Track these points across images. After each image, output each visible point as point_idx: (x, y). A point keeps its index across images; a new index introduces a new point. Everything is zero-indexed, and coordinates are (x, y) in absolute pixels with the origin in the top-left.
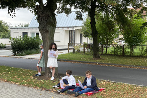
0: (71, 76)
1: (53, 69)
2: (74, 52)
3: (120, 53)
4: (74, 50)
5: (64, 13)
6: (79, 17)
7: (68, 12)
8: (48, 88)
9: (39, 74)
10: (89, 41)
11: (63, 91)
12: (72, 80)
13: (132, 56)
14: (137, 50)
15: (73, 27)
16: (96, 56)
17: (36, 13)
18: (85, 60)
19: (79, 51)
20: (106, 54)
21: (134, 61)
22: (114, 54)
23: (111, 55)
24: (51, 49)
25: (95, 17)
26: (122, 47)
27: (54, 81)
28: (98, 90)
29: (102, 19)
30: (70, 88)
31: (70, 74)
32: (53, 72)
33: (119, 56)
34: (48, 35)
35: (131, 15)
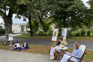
0: (18, 44)
1: (11, 41)
2: (23, 34)
3: (41, 34)
4: (23, 33)
5: (18, 18)
6: (25, 20)
7: (20, 18)
8: (8, 49)
9: (5, 44)
10: (29, 30)
11: (14, 50)
12: (18, 45)
13: (45, 35)
14: (47, 33)
15: (23, 24)
16: (32, 35)
17: (3, 18)
18: (27, 37)
19: (25, 34)
20: (36, 35)
21: (46, 37)
22: (39, 35)
23: (38, 35)
24: (10, 33)
25: (31, 20)
26: (42, 32)
27: (11, 46)
28: (28, 48)
29: (34, 21)
30: (17, 48)
31: (17, 43)
32: (11, 43)
33: (41, 35)
34: (8, 27)
35: (45, 20)
